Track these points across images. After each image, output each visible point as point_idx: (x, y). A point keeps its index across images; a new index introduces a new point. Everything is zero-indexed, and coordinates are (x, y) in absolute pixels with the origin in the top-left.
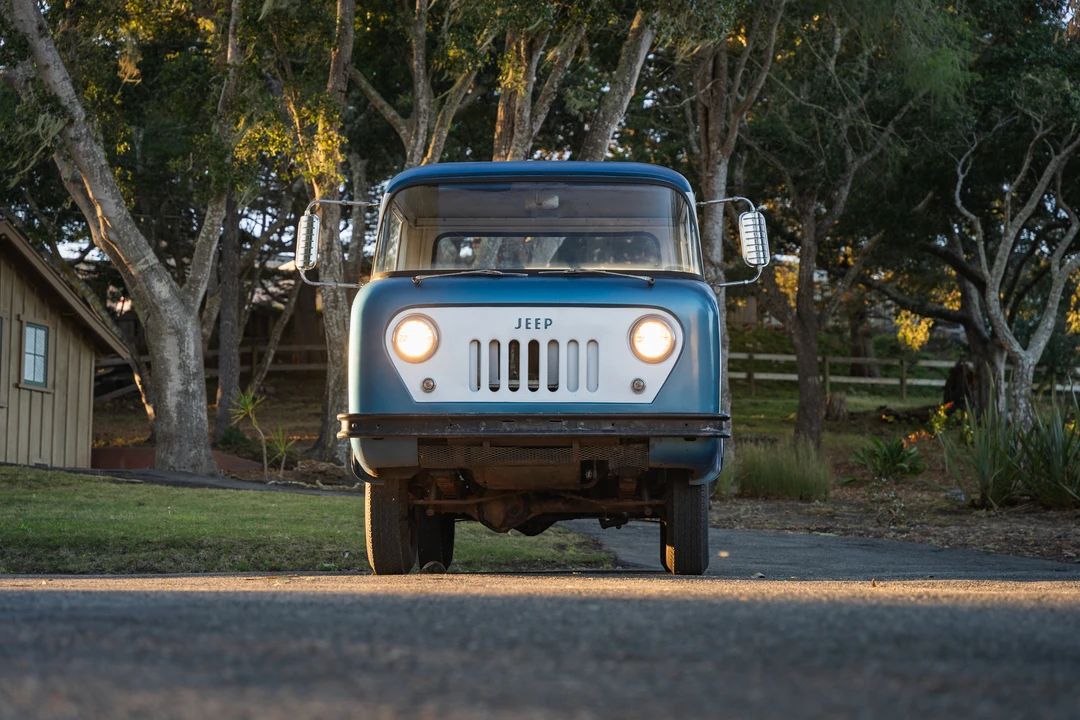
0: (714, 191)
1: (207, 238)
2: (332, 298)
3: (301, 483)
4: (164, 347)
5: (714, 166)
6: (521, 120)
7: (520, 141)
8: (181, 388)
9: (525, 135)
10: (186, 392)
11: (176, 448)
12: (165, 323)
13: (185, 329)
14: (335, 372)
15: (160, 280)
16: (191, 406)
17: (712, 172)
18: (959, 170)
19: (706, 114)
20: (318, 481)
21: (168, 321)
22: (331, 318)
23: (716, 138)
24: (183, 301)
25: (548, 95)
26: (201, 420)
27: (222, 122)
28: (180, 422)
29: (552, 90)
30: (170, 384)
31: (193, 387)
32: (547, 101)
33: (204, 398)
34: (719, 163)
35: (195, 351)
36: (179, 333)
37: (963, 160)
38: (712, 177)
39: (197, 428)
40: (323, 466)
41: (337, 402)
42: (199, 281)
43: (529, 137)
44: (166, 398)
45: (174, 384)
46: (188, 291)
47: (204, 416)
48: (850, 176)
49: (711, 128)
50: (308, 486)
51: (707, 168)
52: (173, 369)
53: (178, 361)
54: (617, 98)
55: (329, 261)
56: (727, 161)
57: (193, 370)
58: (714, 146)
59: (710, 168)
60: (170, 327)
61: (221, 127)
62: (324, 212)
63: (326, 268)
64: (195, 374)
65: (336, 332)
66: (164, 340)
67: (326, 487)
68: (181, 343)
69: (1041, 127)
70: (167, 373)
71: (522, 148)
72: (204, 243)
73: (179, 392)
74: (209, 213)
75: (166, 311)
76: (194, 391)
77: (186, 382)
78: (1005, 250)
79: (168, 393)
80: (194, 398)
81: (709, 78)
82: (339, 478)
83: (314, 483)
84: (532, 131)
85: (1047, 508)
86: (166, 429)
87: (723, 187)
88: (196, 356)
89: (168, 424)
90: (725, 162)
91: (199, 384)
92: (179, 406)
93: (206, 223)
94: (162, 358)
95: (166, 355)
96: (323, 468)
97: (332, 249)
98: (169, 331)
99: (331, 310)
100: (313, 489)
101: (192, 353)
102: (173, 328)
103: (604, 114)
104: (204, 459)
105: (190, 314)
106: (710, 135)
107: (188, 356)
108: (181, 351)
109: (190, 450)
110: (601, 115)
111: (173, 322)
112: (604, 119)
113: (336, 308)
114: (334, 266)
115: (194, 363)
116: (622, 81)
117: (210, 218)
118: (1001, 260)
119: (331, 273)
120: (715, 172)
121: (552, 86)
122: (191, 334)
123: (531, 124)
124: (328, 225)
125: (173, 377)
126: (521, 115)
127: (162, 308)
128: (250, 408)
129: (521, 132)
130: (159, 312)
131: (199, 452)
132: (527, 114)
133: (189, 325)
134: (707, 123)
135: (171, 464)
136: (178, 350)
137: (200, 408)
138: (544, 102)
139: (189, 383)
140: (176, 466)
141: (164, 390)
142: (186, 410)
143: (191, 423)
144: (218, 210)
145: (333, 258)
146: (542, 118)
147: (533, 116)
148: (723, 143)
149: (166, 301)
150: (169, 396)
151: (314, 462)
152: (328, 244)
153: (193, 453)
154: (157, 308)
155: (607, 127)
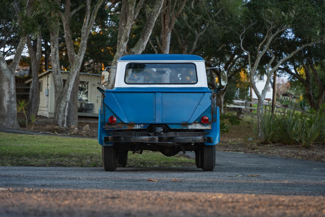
0: (167, 41)
1: (20, 49)
2: (56, 71)
3: (50, 133)
4: (3, 86)
5: (167, 33)
6: (131, 14)
7: (131, 21)
8: (9, 100)
9: (132, 19)
10: (10, 101)
11: (7, 120)
12: (4, 77)
13: (11, 79)
14: (57, 96)
15: (3, 63)
16: (12, 106)
17: (166, 35)
18: (240, 38)
19: (164, 17)
20: (55, 132)
21: (5, 76)
22: (56, 77)
23: (168, 24)
24: (11, 70)
25: (140, 6)
26: (15, 110)
27: (28, 9)
28: (8, 111)
29: (141, 5)
30: (5, 98)
31: (13, 99)
32: (140, 8)
33: (16, 103)
34: (169, 32)
35: (14, 87)
36: (9, 81)
37: (241, 35)
38: (166, 37)
39: (14, 114)
40: (56, 127)
41: (59, 105)
42: (16, 64)
43: (133, 20)
44: (3, 103)
45: (6, 98)
46: (12, 67)
47: (16, 109)
48: (197, 39)
49: (166, 21)
50: (52, 134)
51: (164, 34)
52: (6, 93)
53: (8, 90)
54: (157, 9)
55: (55, 58)
56: (171, 32)
57: (13, 93)
58: (167, 27)
59: (165, 34)
60: (6, 79)
61: (27, 11)
62: (53, 41)
63: (54, 60)
64: (14, 95)
65: (57, 82)
66: (3, 83)
67: (59, 134)
68: (9, 84)
69: (272, 26)
70: (4, 94)
71: (131, 23)
72: (19, 50)
73: (8, 101)
74: (21, 40)
75: (5, 73)
76: (13, 101)
77: (10, 98)
78: (257, 63)
79: (4, 101)
80: (13, 103)
81: (165, 5)
82: (62, 131)
83: (54, 133)
84: (134, 18)
85: (285, 144)
86: (3, 114)
87: (170, 40)
88: (14, 89)
89: (4, 112)
90: (170, 32)
91: (15, 98)
92: (8, 105)
93: (20, 43)
94: (2, 89)
95: (4, 88)
96: (57, 128)
97: (56, 55)
98: (5, 80)
99: (56, 75)
100: (54, 135)
101: (13, 88)
102: (7, 79)
103: (153, 14)
104: (16, 124)
105: (13, 75)
106: (166, 23)
107: (11, 89)
108: (9, 87)
109: (11, 121)
110: (152, 14)
111: (7, 77)
112: (153, 15)
113: (57, 74)
114: (57, 60)
115: (13, 91)
116: (159, 3)
117: (22, 42)
118: (256, 66)
119: (56, 62)
120: (167, 35)
121: (141, 3)
122: (13, 82)
123: (134, 15)
124: (55, 46)
125: (6, 96)
126: (131, 12)
127: (4, 72)
128: (23, 107)
129: (131, 18)
130: (2, 73)
131: (14, 122)
132: (133, 12)
133: (12, 78)
134: (164, 19)
135: (4, 125)
136: (8, 86)
137: (15, 106)
138: (138, 8)
139: (11, 98)
140: (6, 126)
141: (3, 100)
142: (11, 107)
143: (12, 112)
144: (25, 39)
145: (56, 58)
146: (137, 14)
147: (135, 13)
148: (169, 26)
149: (5, 70)
150: (4, 102)
151: (53, 126)
152: (55, 53)
153: (12, 122)
154: (2, 72)
155: (154, 18)
